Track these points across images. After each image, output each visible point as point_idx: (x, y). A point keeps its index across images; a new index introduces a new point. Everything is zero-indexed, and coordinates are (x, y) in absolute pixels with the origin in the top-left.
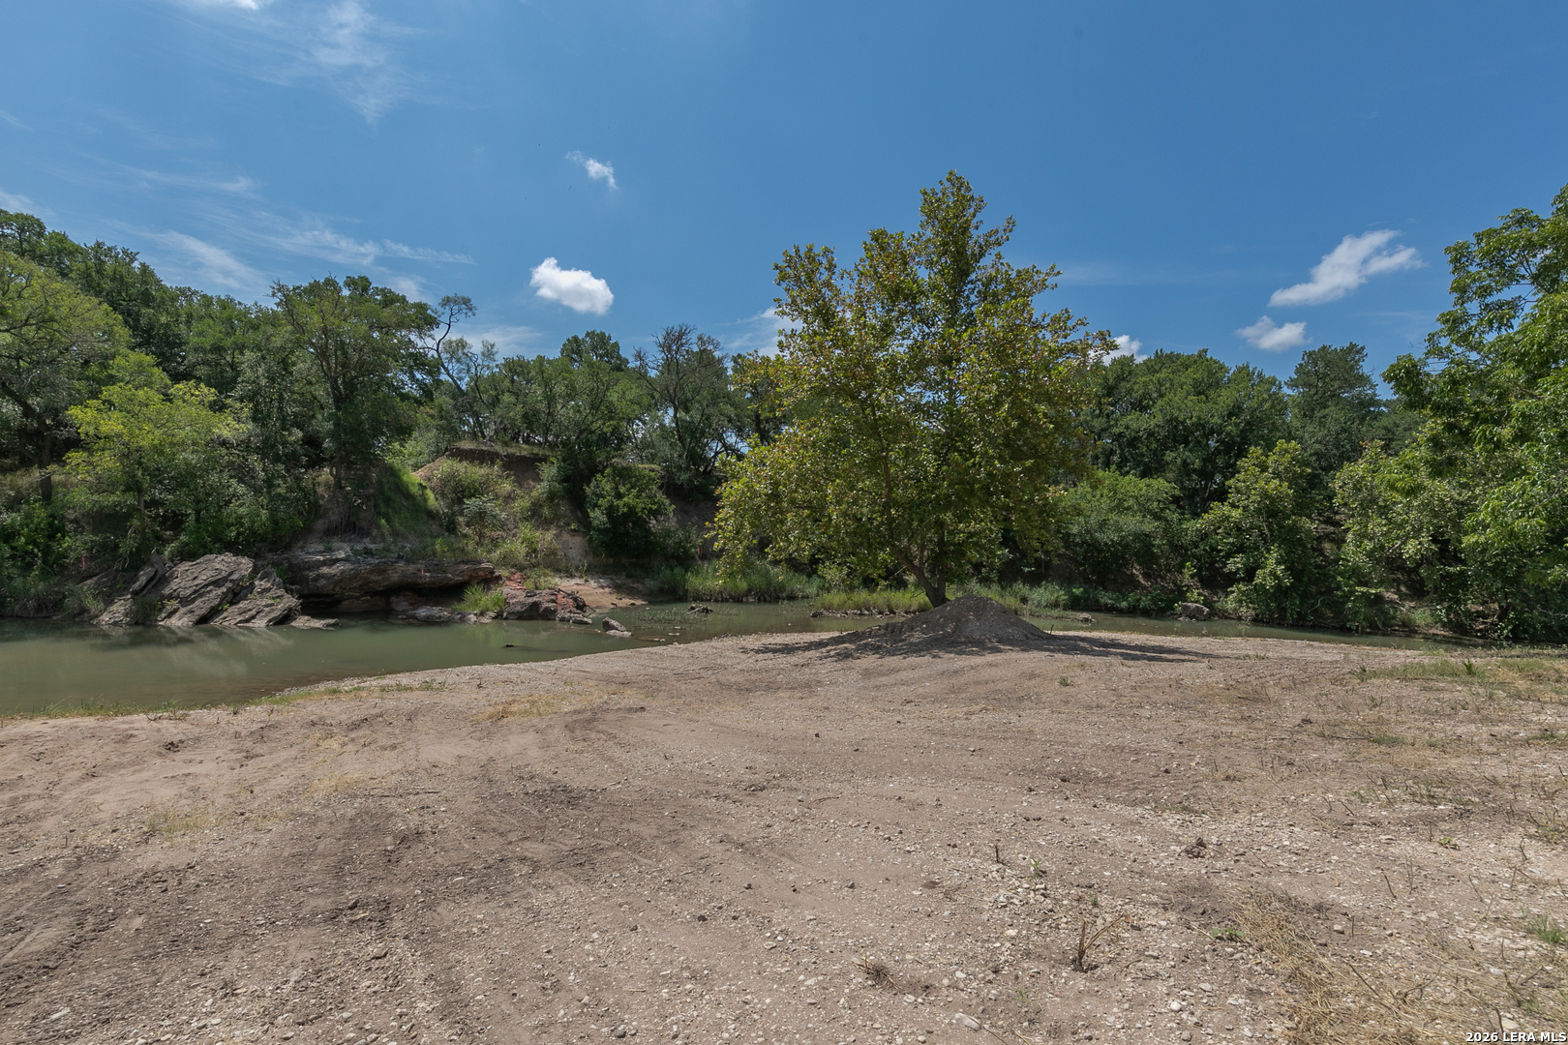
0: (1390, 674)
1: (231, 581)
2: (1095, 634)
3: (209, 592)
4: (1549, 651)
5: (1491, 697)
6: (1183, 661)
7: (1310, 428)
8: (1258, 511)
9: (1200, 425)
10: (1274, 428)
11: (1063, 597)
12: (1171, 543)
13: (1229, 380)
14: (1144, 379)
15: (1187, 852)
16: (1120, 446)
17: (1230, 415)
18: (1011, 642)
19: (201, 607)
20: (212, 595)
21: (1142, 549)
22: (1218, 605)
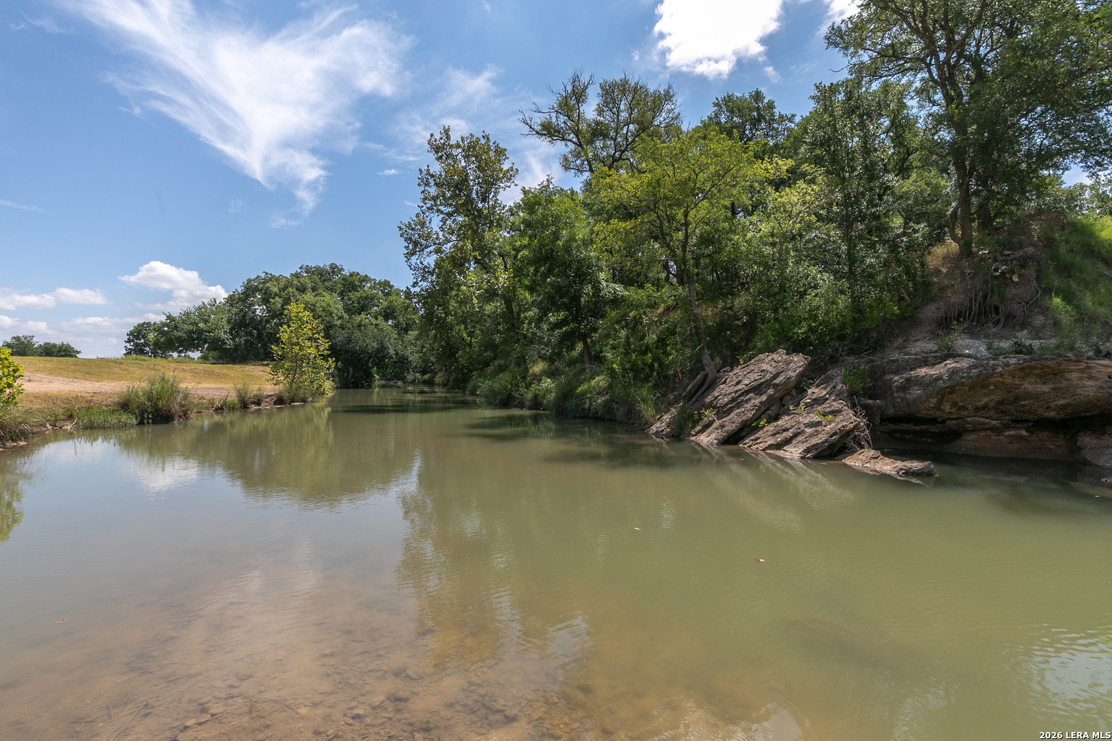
1: (776, 386)
3: (747, 401)
19: (733, 421)
20: (748, 406)
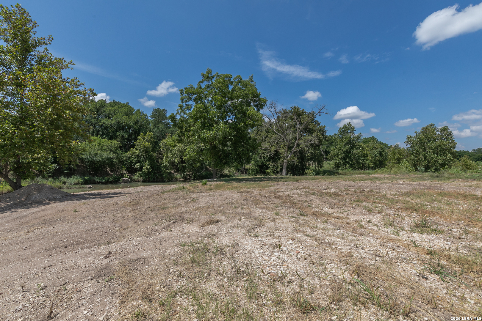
0: (169, 191)
2: (93, 192)
4: (198, 181)
5: (186, 193)
6: (120, 196)
7: (155, 129)
8: (143, 151)
9: (127, 125)
10: (147, 128)
11: (81, 180)
12: (119, 161)
13: (135, 113)
14: (109, 108)
15: (105, 257)
16: (102, 129)
17: (135, 123)
18: (55, 200)
21: (110, 163)
22: (133, 178)
